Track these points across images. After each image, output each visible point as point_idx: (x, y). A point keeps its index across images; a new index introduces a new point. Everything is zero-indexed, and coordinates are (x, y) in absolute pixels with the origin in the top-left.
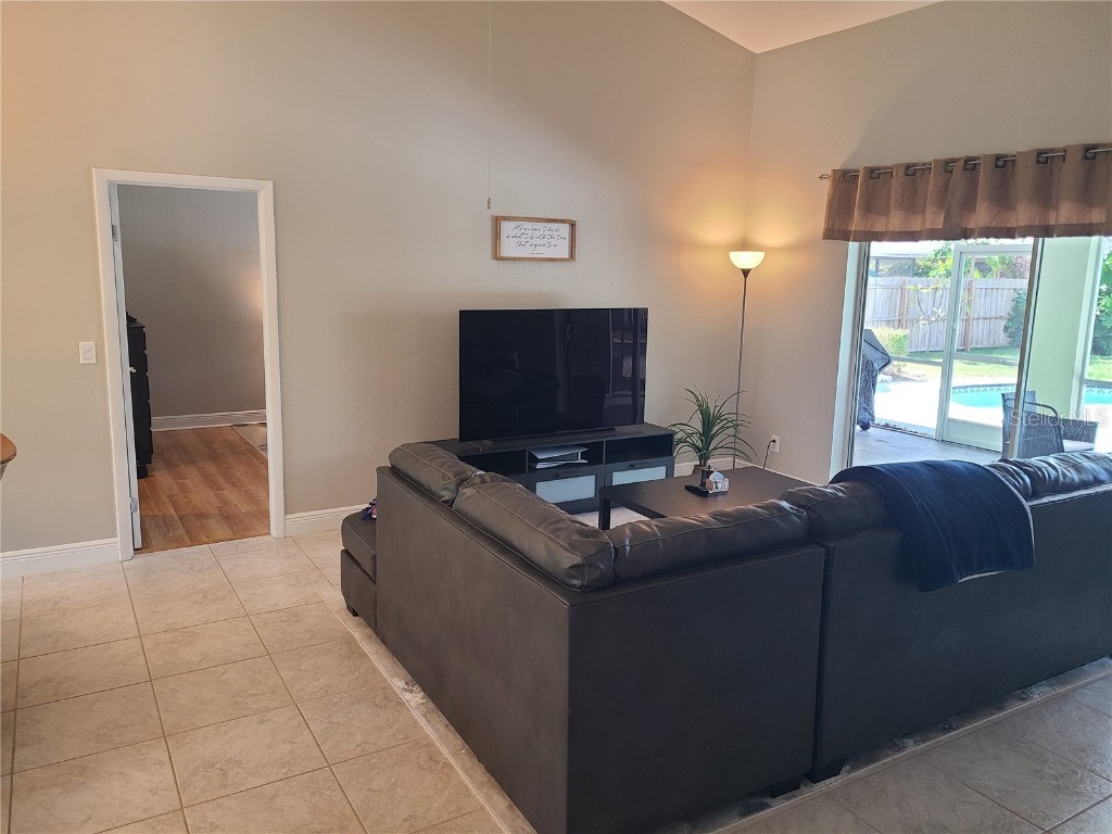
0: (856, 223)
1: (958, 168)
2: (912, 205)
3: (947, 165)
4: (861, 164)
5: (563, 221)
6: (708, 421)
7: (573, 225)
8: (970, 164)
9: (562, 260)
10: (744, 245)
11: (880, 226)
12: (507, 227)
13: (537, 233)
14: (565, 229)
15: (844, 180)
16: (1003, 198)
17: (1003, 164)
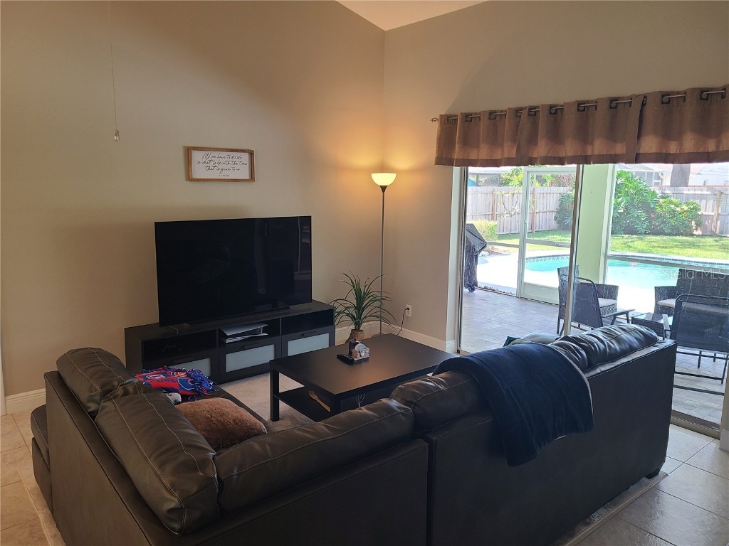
0: (457, 154)
1: (525, 113)
2: (494, 140)
3: (518, 111)
4: (459, 111)
5: (243, 151)
6: (360, 298)
7: (251, 154)
8: (533, 111)
9: (244, 180)
10: (383, 169)
11: (473, 156)
12: (197, 156)
13: (222, 160)
14: (246, 157)
15: (448, 122)
16: (556, 136)
17: (555, 111)
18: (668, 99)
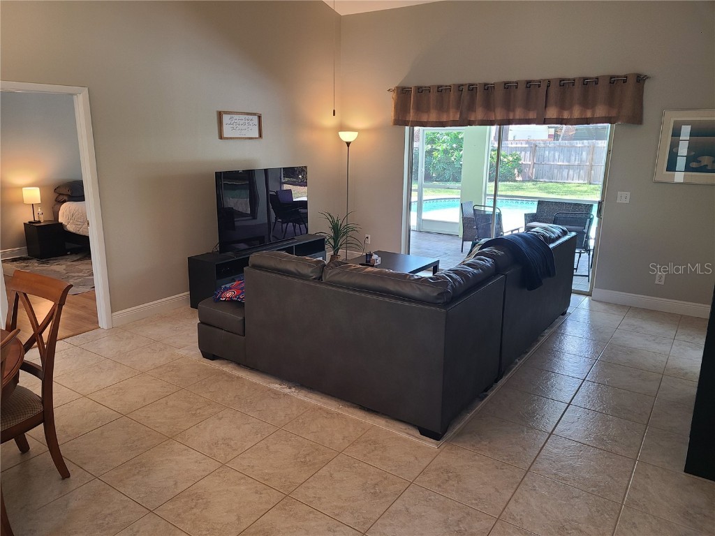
0: (411, 116)
1: (465, 89)
2: (441, 107)
3: (460, 87)
4: (412, 84)
5: (254, 114)
7: (260, 117)
8: (472, 88)
9: (256, 138)
10: (343, 128)
11: (424, 118)
12: (226, 118)
13: (242, 122)
14: (256, 119)
15: (403, 93)
16: (488, 106)
17: (488, 88)
18: (564, 84)
